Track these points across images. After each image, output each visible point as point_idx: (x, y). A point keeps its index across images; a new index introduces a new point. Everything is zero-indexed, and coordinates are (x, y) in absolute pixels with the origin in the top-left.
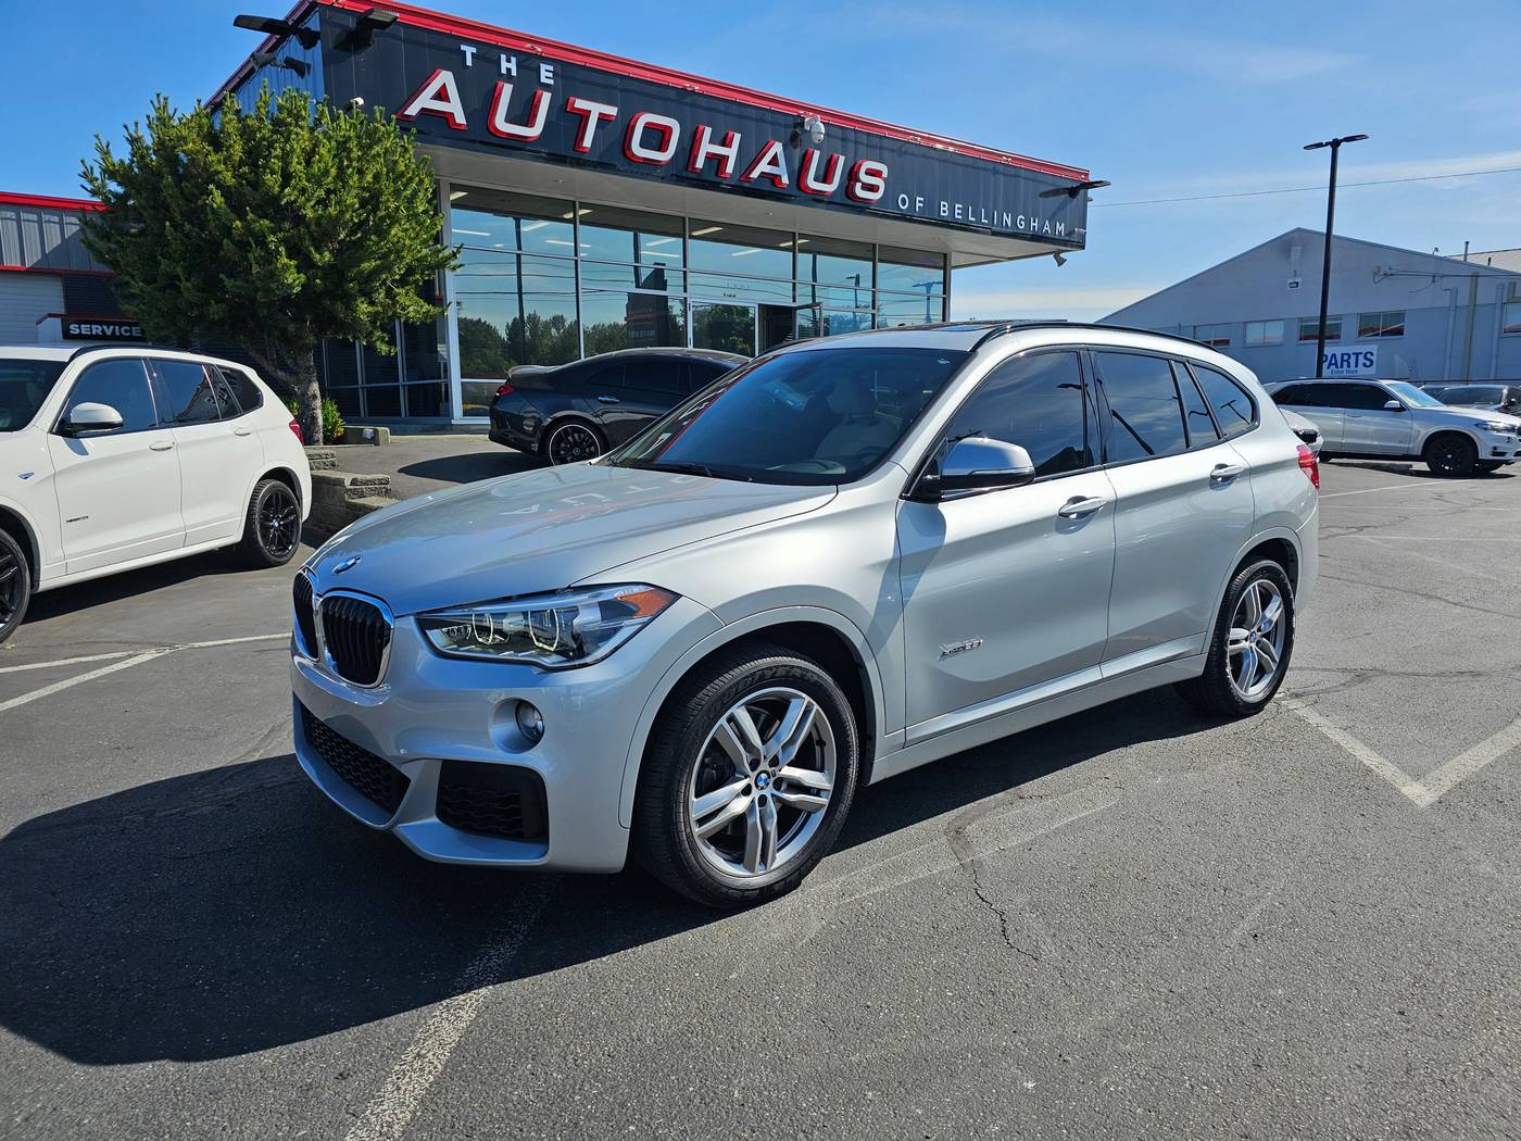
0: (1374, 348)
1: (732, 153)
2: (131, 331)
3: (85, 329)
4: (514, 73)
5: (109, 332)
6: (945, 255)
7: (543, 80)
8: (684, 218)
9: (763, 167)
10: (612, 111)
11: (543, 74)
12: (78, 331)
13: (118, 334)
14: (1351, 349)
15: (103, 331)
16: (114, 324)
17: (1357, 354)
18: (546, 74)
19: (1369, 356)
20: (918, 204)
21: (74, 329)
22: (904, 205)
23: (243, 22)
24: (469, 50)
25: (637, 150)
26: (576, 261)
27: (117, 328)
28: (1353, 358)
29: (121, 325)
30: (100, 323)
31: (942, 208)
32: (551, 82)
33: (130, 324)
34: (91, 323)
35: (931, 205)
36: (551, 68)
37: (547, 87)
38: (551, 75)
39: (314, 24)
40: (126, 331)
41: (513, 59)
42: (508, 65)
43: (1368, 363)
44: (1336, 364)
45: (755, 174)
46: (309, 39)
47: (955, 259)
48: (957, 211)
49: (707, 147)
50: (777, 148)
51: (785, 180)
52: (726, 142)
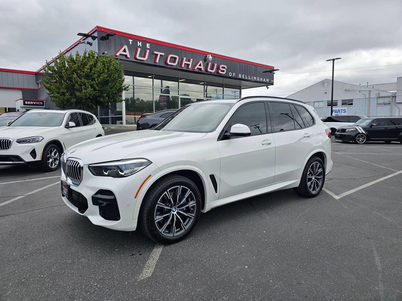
0: (346, 108)
1: (190, 63)
2: (40, 103)
3: (29, 103)
4: (141, 46)
5: (35, 103)
6: (240, 86)
7: (147, 47)
8: (178, 78)
9: (198, 66)
10: (163, 54)
11: (147, 46)
12: (27, 103)
13: (37, 104)
14: (340, 109)
15: (33, 103)
16: (36, 101)
17: (342, 110)
18: (148, 45)
19: (345, 110)
20: (234, 75)
21: (26, 103)
22: (230, 75)
23: (80, 34)
24: (131, 41)
25: (169, 63)
26: (153, 88)
27: (37, 102)
28: (341, 110)
29: (38, 101)
30: (33, 101)
31: (239, 76)
32: (149, 48)
33: (40, 102)
34: (30, 101)
35: (237, 75)
36: (149, 44)
37: (148, 49)
38: (149, 46)
39: (96, 35)
40: (39, 103)
41: (141, 43)
42: (140, 44)
43: (344, 112)
44: (337, 112)
45: (196, 68)
46: (94, 38)
47: (242, 87)
48: (243, 76)
49: (184, 62)
50: (201, 62)
51: (203, 69)
52: (189, 61)
